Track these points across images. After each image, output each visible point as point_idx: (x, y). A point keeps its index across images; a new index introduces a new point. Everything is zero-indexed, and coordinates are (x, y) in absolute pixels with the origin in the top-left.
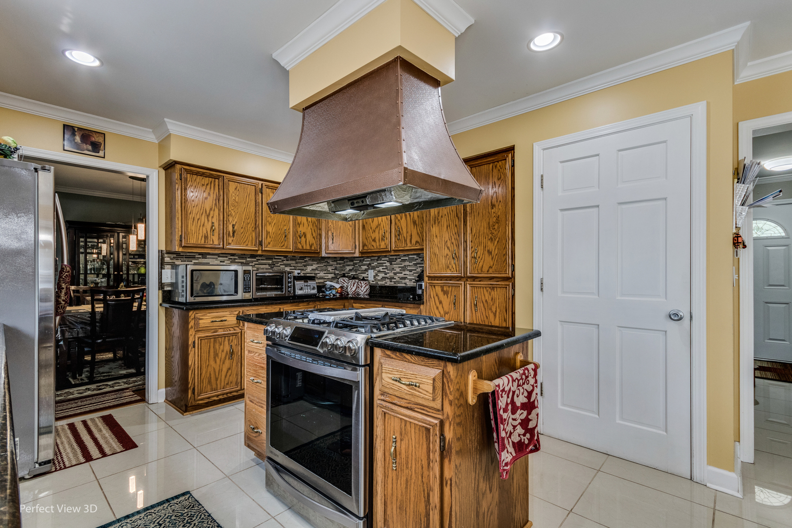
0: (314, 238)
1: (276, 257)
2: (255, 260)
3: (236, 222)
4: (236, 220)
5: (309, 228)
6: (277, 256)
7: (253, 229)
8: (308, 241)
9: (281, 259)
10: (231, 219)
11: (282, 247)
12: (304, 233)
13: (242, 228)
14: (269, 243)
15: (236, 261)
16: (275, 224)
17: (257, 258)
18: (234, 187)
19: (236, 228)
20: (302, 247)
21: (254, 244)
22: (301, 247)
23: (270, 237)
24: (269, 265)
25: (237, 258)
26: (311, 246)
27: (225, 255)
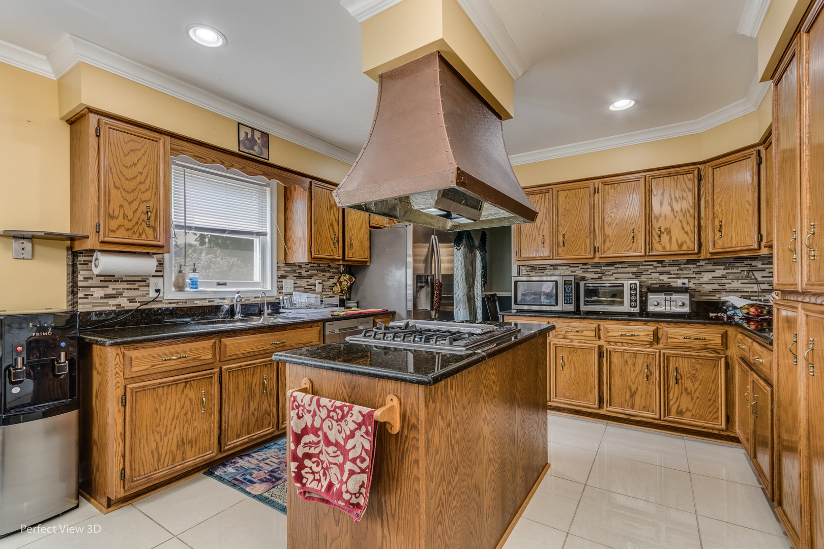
0: (687, 233)
1: (644, 263)
2: (613, 268)
3: (567, 231)
4: (566, 229)
5: (677, 220)
6: (645, 261)
7: (587, 235)
8: (674, 240)
9: (653, 265)
10: (560, 229)
11: (628, 251)
12: (666, 229)
13: (573, 236)
14: (609, 249)
15: (589, 270)
16: (616, 224)
17: (616, 266)
18: (565, 195)
19: (566, 237)
20: (664, 248)
21: (588, 251)
22: (660, 249)
23: (610, 241)
24: (633, 273)
25: (589, 267)
26: (680, 246)
27: (576, 265)
